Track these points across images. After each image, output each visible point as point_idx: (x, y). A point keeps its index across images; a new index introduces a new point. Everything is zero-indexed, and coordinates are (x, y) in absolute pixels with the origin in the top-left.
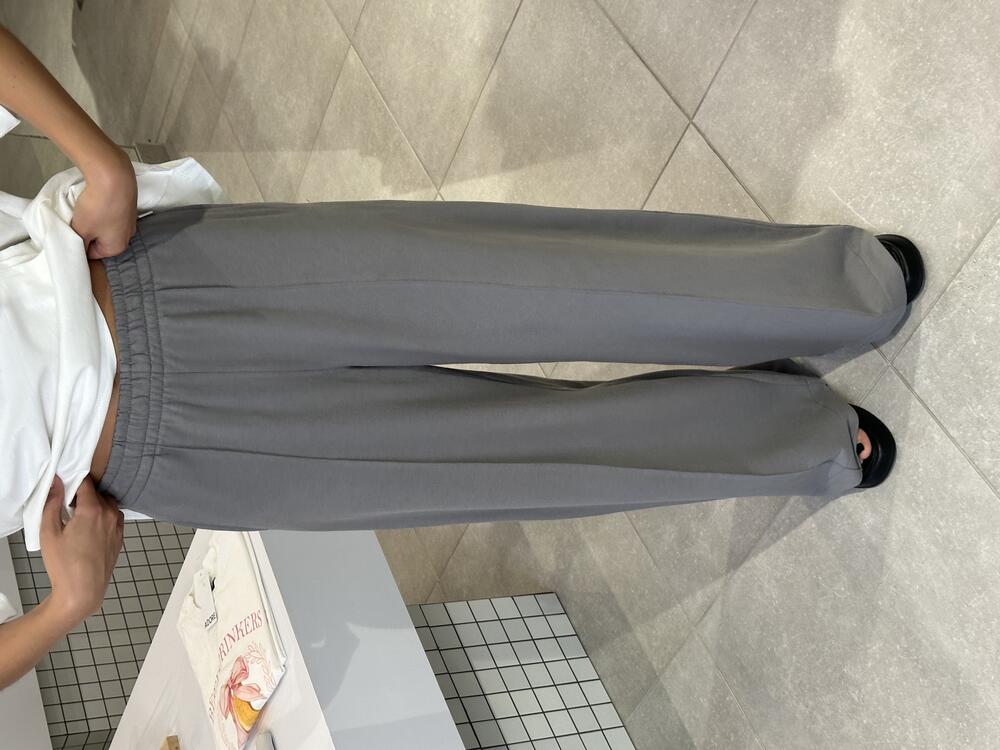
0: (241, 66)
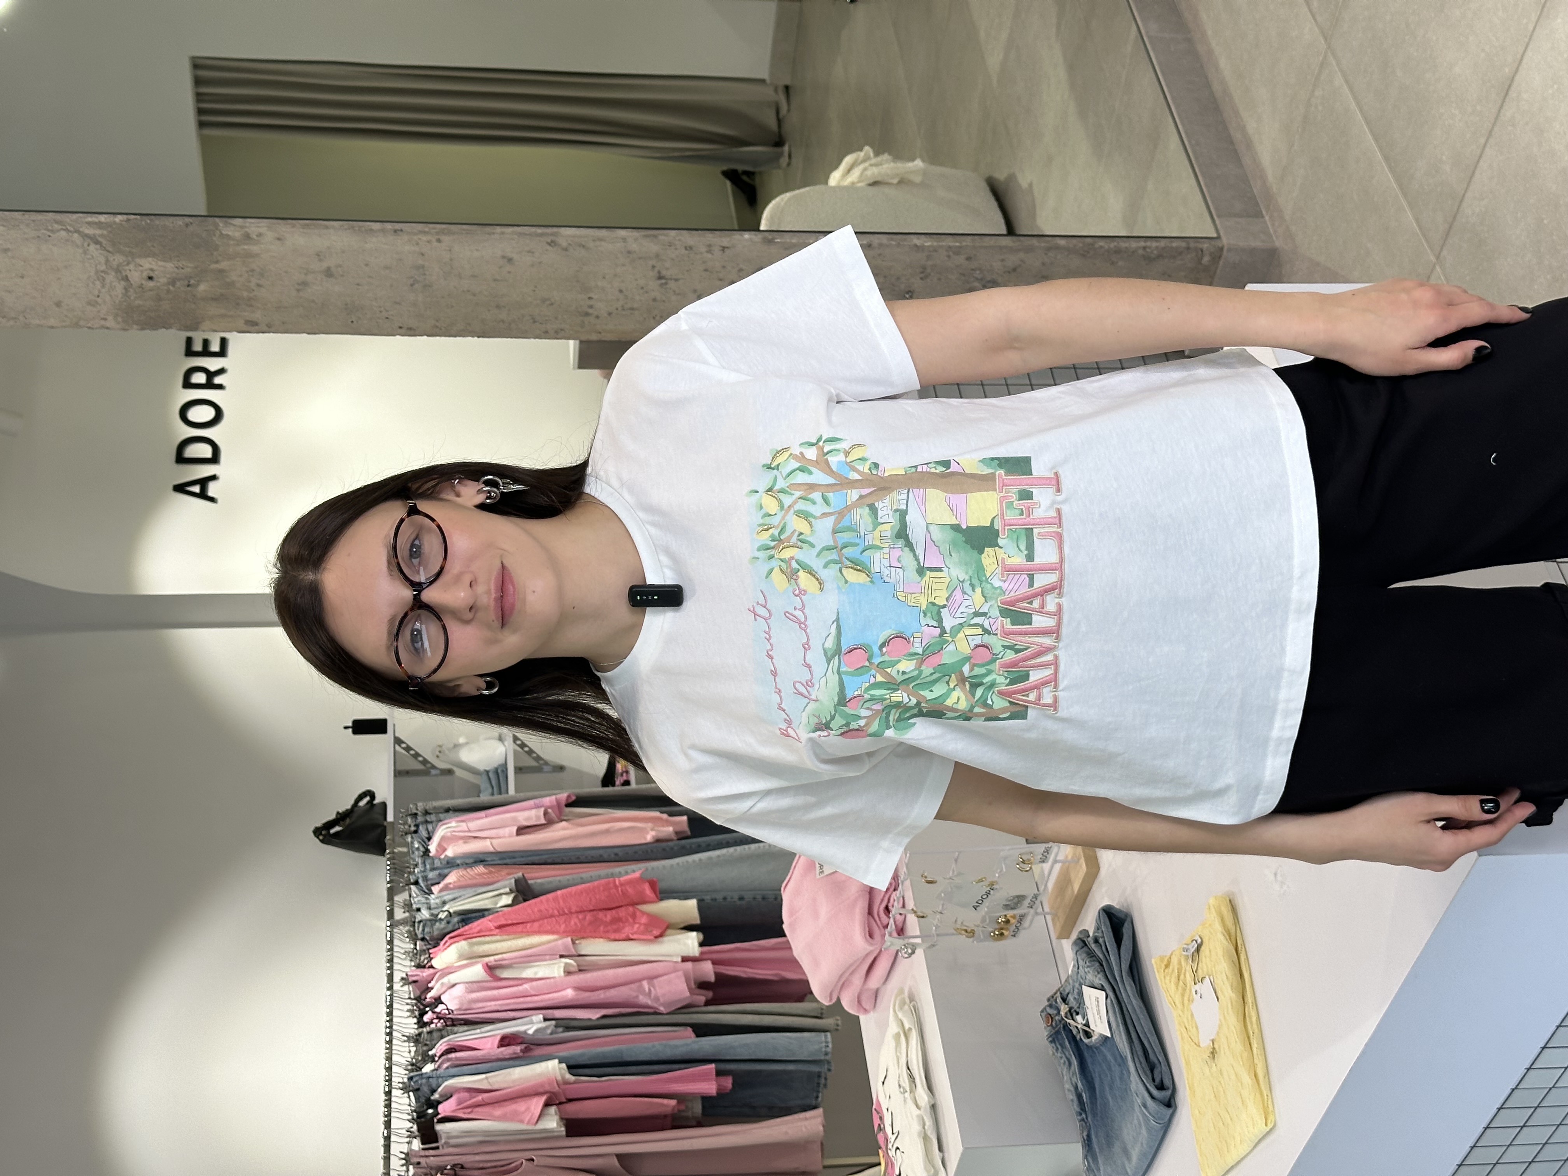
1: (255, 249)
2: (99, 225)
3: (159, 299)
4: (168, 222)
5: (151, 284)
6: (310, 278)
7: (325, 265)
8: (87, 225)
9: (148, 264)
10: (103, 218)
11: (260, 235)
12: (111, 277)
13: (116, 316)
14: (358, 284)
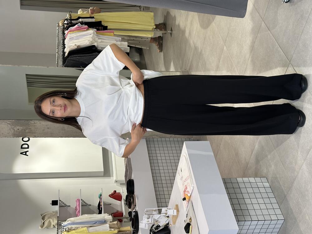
0: (203, 51)
1: (36, 125)
2: (10, 122)
3: (19, 133)
4: (21, 121)
5: (18, 130)
6: (45, 129)
7: (47, 127)
8: (8, 122)
9: (18, 127)
10: (11, 120)
11: (37, 123)
12: (12, 130)
13: (12, 135)
14: (53, 130)
